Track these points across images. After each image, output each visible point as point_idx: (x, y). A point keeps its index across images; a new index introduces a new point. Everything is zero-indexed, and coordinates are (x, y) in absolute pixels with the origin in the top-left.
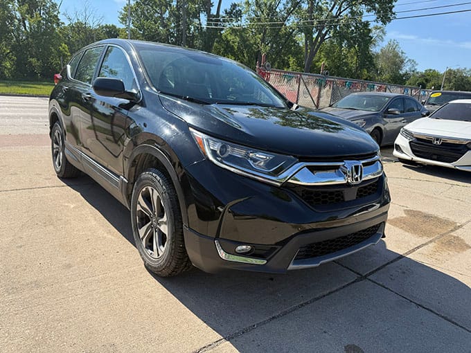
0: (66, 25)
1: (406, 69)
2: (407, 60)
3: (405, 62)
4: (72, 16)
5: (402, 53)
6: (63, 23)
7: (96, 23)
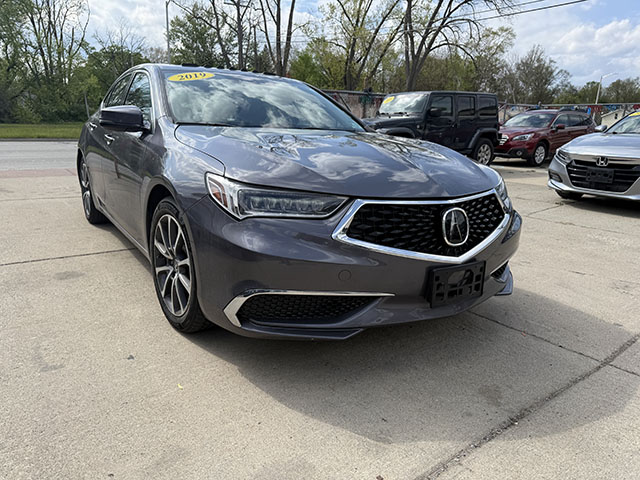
0: (98, 50)
1: (555, 84)
2: (557, 71)
3: (554, 74)
4: (105, 38)
5: (551, 61)
6: (93, 48)
7: (136, 46)
